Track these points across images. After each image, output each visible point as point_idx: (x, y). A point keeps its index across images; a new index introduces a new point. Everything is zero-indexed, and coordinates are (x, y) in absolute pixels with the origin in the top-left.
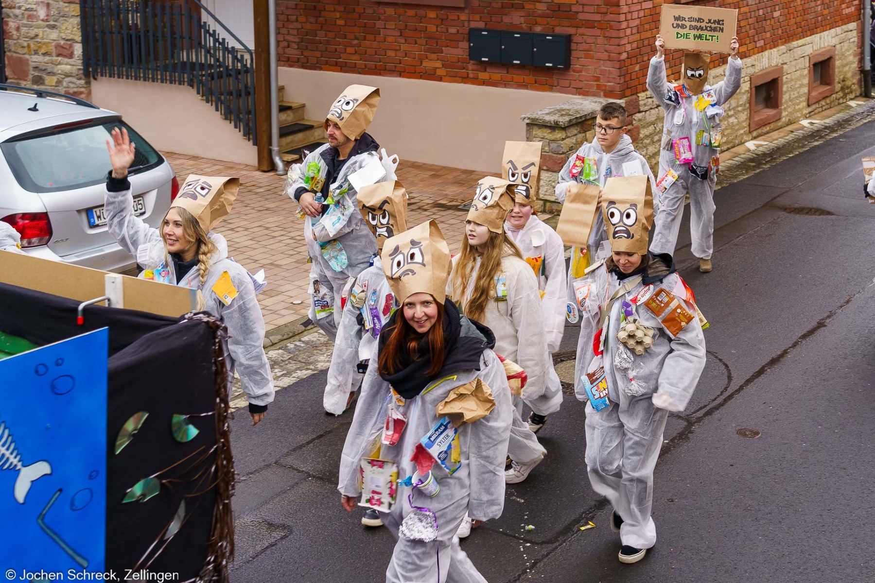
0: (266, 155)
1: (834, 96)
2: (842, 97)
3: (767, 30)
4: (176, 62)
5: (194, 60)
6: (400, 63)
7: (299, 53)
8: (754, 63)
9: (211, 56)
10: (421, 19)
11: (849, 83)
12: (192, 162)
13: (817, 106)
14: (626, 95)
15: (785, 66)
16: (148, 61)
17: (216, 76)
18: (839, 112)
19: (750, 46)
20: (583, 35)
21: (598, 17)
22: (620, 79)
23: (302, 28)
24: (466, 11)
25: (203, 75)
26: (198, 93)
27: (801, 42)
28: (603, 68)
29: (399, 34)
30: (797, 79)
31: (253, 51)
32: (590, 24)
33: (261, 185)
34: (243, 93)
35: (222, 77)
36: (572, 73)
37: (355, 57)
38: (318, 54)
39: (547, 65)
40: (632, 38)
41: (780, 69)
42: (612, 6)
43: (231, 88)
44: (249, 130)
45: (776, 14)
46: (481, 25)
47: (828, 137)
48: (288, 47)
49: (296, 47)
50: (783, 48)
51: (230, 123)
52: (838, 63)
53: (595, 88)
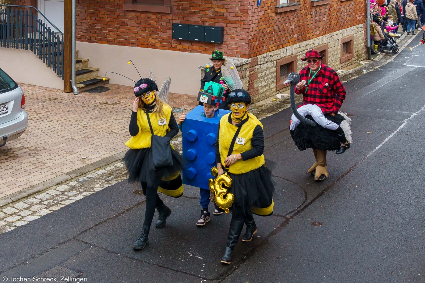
0: (68, 84)
1: (353, 59)
2: (357, 60)
3: (320, 26)
4: (24, 38)
5: (33, 38)
6: (137, 40)
7: (86, 34)
8: (315, 42)
9: (42, 36)
10: (148, 18)
11: (360, 53)
12: (31, 88)
13: (345, 64)
14: (251, 56)
15: (329, 44)
16: (10, 38)
17: (44, 46)
18: (356, 67)
19: (312, 34)
20: (230, 27)
21: (237, 19)
22: (248, 48)
23: (88, 22)
24: (171, 15)
25: (38, 45)
26: (35, 54)
27: (337, 32)
28: (240, 43)
29: (137, 25)
30: (335, 50)
31: (63, 34)
32: (233, 22)
33: (65, 99)
34: (58, 54)
35: (47, 46)
36: (224, 45)
37: (115, 37)
38: (96, 35)
39: (212, 41)
40: (254, 29)
41: (327, 45)
42: (244, 13)
43: (52, 51)
44: (60, 72)
45: (325, 19)
46: (178, 22)
47: (351, 79)
48: (81, 31)
49: (85, 32)
50: (328, 35)
51: (51, 68)
52: (355, 43)
53: (236, 53)
